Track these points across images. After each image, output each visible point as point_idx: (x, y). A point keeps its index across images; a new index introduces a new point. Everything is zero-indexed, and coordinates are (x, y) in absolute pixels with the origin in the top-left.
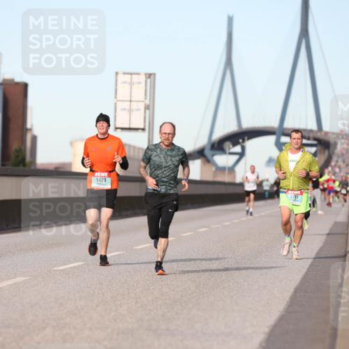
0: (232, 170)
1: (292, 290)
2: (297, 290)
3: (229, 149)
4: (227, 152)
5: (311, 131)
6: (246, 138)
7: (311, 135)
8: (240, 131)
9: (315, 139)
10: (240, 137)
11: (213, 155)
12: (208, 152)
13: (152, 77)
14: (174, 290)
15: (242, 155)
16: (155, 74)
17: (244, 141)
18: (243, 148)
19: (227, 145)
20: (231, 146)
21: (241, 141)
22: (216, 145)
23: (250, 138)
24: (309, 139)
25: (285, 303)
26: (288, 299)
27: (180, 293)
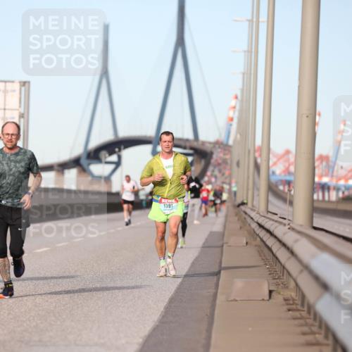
0: (108, 179)
1: (167, 300)
2: (171, 300)
3: (106, 158)
4: (103, 160)
5: (187, 140)
6: (122, 147)
7: (188, 144)
8: (116, 140)
9: (191, 148)
10: (116, 146)
11: (89, 164)
12: (84, 161)
13: (27, 85)
14: (47, 301)
15: (118, 164)
16: (29, 82)
17: (120, 150)
18: (119, 157)
19: (103, 154)
20: (107, 155)
21: (117, 150)
22: (92, 154)
23: (126, 147)
24: (185, 148)
25: (160, 313)
26: (162, 309)
27: (54, 304)
